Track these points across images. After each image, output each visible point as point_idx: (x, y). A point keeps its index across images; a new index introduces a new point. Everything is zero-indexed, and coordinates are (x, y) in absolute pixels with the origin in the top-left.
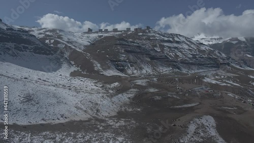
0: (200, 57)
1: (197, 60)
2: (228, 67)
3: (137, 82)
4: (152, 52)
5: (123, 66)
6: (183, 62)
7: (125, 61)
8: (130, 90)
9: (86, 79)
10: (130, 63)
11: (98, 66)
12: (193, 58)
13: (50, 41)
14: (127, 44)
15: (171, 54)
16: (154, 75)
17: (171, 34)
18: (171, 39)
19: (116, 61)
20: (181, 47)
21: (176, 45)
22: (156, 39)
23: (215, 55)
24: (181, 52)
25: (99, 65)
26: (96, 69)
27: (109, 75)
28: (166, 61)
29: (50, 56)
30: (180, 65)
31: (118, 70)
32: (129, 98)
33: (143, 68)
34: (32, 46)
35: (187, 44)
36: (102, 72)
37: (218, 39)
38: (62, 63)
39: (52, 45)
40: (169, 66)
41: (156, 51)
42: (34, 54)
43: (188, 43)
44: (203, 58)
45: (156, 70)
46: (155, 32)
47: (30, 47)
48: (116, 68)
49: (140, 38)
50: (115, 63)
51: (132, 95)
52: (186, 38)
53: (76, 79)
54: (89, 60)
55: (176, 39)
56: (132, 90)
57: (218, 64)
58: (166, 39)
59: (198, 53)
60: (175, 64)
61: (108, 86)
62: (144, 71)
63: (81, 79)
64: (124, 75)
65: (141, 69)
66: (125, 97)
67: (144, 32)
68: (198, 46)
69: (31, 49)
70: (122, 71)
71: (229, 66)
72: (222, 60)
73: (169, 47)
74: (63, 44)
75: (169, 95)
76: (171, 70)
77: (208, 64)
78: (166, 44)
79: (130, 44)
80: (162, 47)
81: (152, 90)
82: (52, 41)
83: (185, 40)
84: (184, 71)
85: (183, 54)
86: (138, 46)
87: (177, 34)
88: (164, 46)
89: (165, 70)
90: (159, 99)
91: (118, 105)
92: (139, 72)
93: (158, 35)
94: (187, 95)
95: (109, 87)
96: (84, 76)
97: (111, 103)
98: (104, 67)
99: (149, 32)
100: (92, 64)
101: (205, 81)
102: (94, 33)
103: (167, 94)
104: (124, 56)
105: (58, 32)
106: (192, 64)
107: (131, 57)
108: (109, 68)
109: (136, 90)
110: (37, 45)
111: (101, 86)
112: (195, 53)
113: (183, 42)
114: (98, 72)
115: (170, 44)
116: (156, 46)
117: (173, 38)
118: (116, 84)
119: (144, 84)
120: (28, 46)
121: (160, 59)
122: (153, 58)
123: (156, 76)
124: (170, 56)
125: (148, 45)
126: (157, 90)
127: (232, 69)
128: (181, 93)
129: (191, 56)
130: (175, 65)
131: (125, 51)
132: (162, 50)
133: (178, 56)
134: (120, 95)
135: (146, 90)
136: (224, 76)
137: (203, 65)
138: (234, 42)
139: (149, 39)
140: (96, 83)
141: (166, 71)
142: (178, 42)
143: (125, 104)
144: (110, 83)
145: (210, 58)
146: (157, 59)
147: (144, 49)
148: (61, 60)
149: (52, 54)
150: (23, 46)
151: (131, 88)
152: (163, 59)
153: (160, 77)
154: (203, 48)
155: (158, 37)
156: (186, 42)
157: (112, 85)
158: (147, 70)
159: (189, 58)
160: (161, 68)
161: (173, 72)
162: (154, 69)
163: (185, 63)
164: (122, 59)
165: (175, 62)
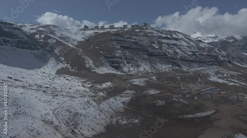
0: (200, 54)
1: (197, 57)
2: (230, 65)
3: (134, 82)
4: (149, 48)
5: (118, 63)
6: (183, 59)
7: (121, 58)
8: (125, 92)
9: (73, 77)
10: (126, 59)
11: (90, 63)
12: (193, 55)
13: (40, 36)
14: (123, 39)
15: (170, 51)
16: (152, 73)
17: (169, 31)
18: (169, 36)
19: (111, 58)
20: (180, 44)
21: (174, 42)
22: (154, 36)
23: (215, 52)
24: (180, 49)
25: (91, 62)
26: (87, 65)
27: (102, 73)
28: (164, 58)
29: (36, 51)
30: (180, 62)
31: (113, 67)
32: (124, 103)
33: (141, 65)
34: (15, 40)
35: (186, 42)
36: (94, 69)
37: (214, 38)
38: (49, 59)
39: (42, 40)
40: (168, 63)
41: (154, 48)
42: (16, 49)
43: (187, 40)
44: (203, 55)
45: (154, 68)
46: (152, 29)
47: (11, 40)
48: (111, 65)
49: (137, 35)
50: (109, 60)
51: (127, 99)
52: (185, 35)
53: (62, 78)
54: (81, 56)
55: (174, 36)
56: (128, 92)
57: (218, 62)
58: (164, 36)
59: (197, 51)
60: (174, 61)
61: (98, 86)
62: (141, 69)
63: (67, 78)
64: (119, 73)
65: (138, 66)
66: (118, 102)
67: (141, 28)
68: (197, 43)
69: (13, 43)
70: (117, 68)
71: (230, 63)
72: (222, 58)
73: (168, 44)
74: (54, 39)
75: (174, 99)
76: (170, 67)
77: (209, 62)
78: (164, 41)
79: (126, 39)
80: (160, 44)
81: (152, 92)
82: (43, 36)
83: (183, 37)
84: (185, 69)
85: (183, 51)
86: (135, 43)
87: (175, 31)
88: (162, 43)
89: (165, 68)
90: (163, 104)
91: (108, 115)
92: (136, 69)
93: (156, 32)
94: (196, 98)
95: (99, 87)
96: (71, 74)
97: (98, 112)
98: (97, 64)
99: (147, 28)
100: (84, 60)
101: (211, 80)
102: (90, 30)
103: (172, 97)
104: (120, 52)
105: (51, 28)
106: (192, 61)
107: (127, 53)
108: (102, 65)
109: (132, 92)
110: (20, 38)
111: (89, 86)
112: (195, 51)
113: (182, 39)
114: (89, 69)
115: (168, 41)
116: (154, 43)
117: (171, 35)
118: (109, 84)
119: (142, 84)
120: (9, 39)
121: (158, 55)
122: (151, 55)
123: (155, 74)
124: (169, 53)
125: (145, 42)
126: (158, 92)
127: (233, 67)
128: (188, 96)
129: (191, 53)
130: (174, 63)
131: (121, 47)
132: (161, 47)
133: (177, 53)
134: (112, 99)
135: (145, 92)
136: (227, 74)
137: (203, 62)
138: (231, 41)
139: (146, 36)
140: (84, 82)
141: (166, 68)
142: (176, 39)
143: (117, 113)
144: (101, 83)
145: (210, 55)
146: (155, 56)
147: (141, 45)
148: (48, 56)
149: (38, 49)
150: (3, 39)
151: (125, 89)
152: (161, 55)
153: (160, 75)
154: (202, 45)
155: (155, 33)
156: (185, 39)
157: (104, 86)
158: (145, 67)
159: (188, 55)
160: (160, 66)
161: (173, 70)
162: (152, 66)
163: (185, 61)
164: (118, 55)
165: (174, 59)
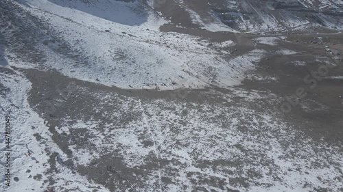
3: (260, 40)
5: (232, 19)
7: (236, 11)
8: (253, 51)
10: (243, 13)
11: (196, 18)
16: (280, 32)
19: (222, 11)
25: (197, 16)
26: (194, 21)
27: (214, 31)
28: (299, 10)
29: (131, 4)
31: (225, 23)
32: (253, 62)
33: (263, 22)
36: (203, 26)
40: (304, 19)
42: (110, 1)
45: (283, 25)
48: (222, 22)
50: (220, 14)
51: (257, 58)
53: (170, 35)
54: (184, 9)
56: (256, 51)
60: (314, 14)
61: (218, 45)
62: (264, 27)
64: (235, 31)
65: (261, 23)
66: (246, 61)
70: (232, 25)
75: (317, 60)
76: (307, 24)
81: (287, 52)
84: (330, 26)
89: (298, 25)
90: (303, 65)
91: (241, 71)
92: (256, 27)
95: (220, 46)
96: (180, 31)
97: (229, 68)
98: (206, 20)
100: (188, 14)
103: (315, 59)
107: (245, 4)
108: (213, 21)
109: (262, 51)
111: (207, 44)
114: (197, 26)
118: (230, 42)
119: (271, 44)
122: (278, 6)
123: (284, 34)
124: (306, 3)
126: (294, 53)
128: (336, 58)
130: (314, 18)
133: (319, 3)
135: (278, 52)
140: (199, 40)
141: (300, 26)
143: (250, 71)
144: (221, 41)
146: (286, 7)
148: (146, 9)
149: (133, 1)
151: (253, 48)
153: (291, 34)
157: (224, 44)
158: (269, 24)
159: (338, 5)
160: (291, 22)
161: (311, 28)
162: (280, 23)
163: (331, 14)
164: (231, 7)
165: (314, 11)
